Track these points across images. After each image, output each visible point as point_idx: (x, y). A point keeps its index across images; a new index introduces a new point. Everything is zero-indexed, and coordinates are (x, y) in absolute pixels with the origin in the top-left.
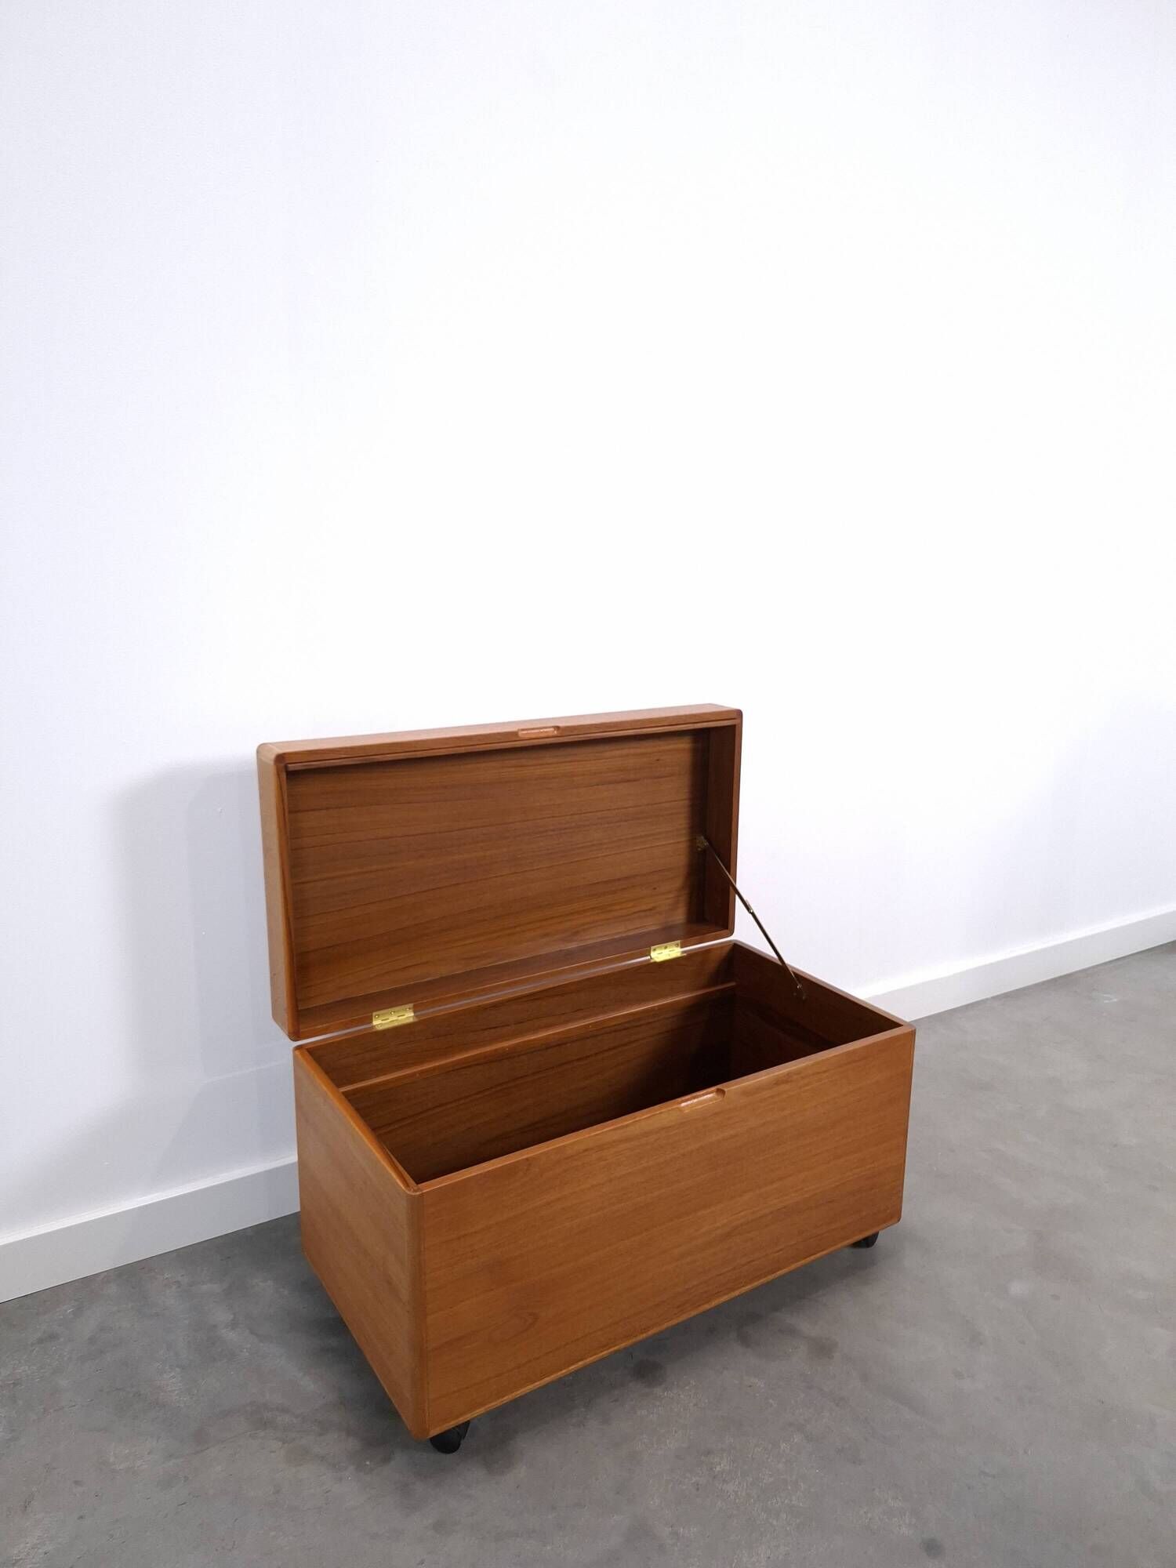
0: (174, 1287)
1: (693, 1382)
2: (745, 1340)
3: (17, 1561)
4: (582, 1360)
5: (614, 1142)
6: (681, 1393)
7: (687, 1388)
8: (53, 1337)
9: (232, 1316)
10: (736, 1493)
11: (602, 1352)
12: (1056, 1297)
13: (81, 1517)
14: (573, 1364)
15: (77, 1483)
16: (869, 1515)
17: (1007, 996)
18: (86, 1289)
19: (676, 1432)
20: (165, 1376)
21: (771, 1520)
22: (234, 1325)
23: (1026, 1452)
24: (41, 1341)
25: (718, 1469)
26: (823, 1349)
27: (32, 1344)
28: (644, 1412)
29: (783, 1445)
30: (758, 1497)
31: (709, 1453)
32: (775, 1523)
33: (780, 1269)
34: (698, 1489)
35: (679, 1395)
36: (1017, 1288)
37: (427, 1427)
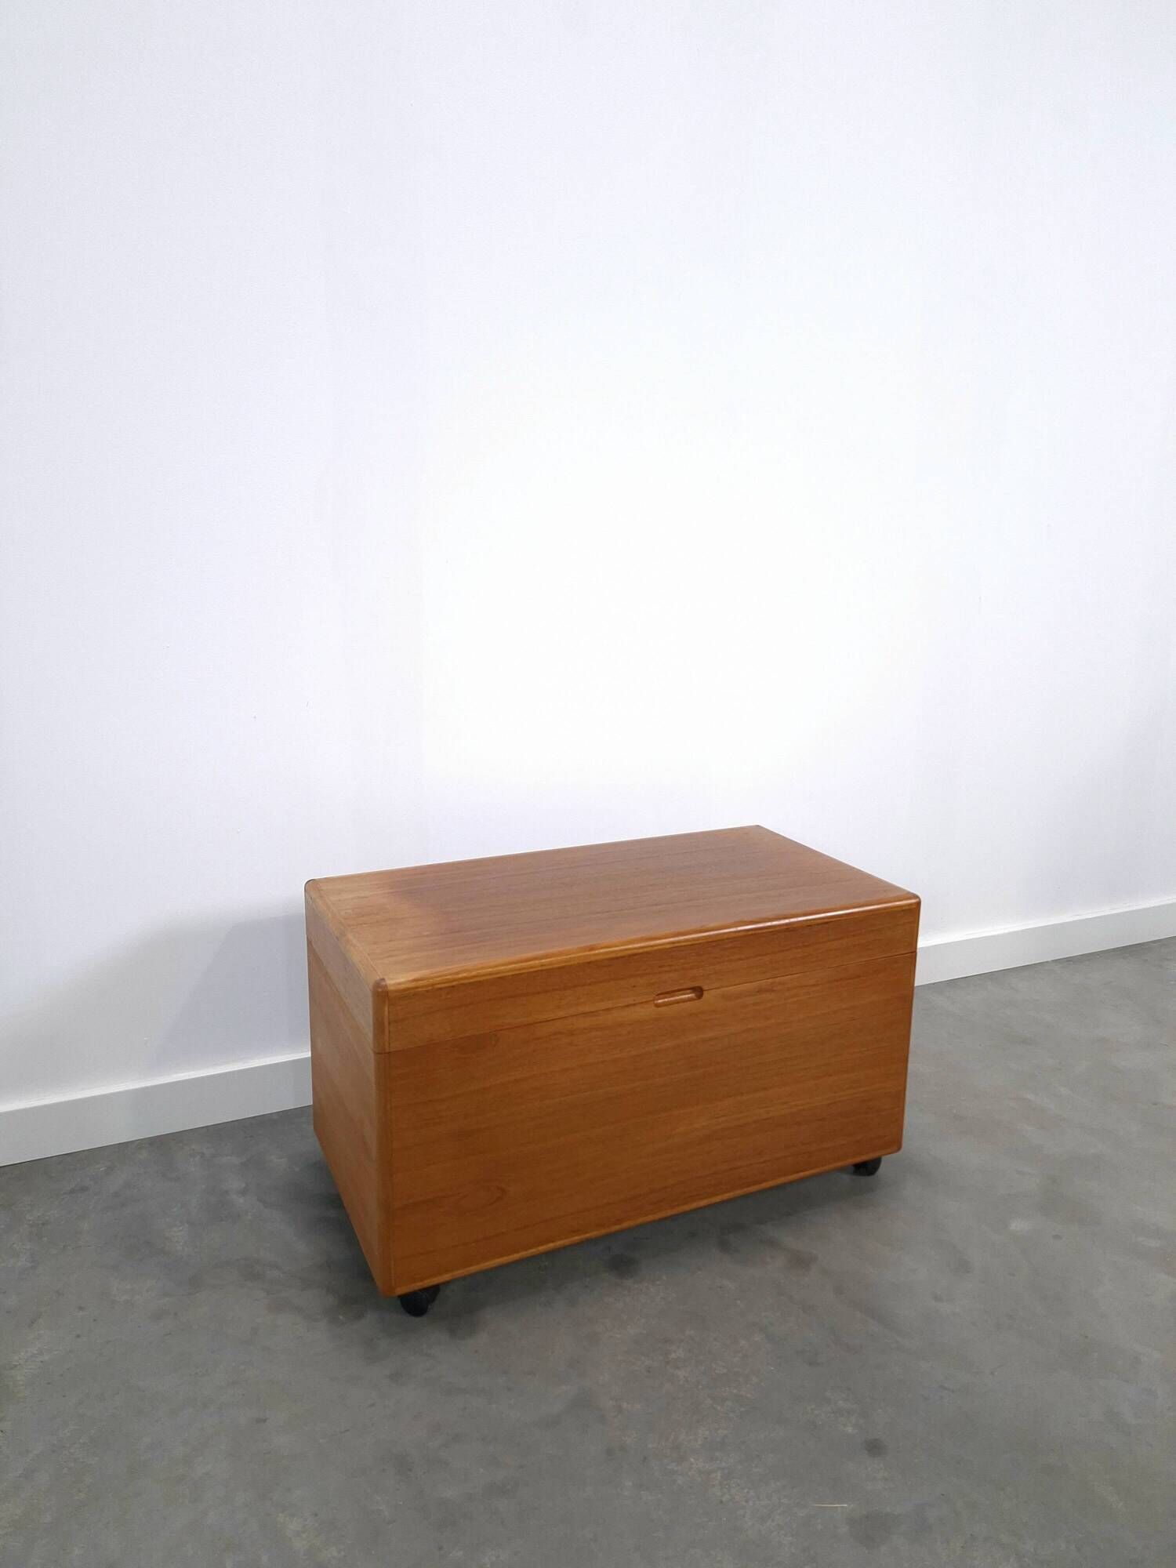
0: (198, 1157)
1: (664, 1278)
2: (724, 1246)
3: (16, 1366)
5: (585, 1029)
6: (650, 1286)
8: (84, 1189)
9: (244, 1185)
10: (686, 1378)
12: (1057, 1237)
13: (78, 1336)
15: (81, 1308)
16: (816, 1412)
17: (1069, 960)
18: (121, 1152)
19: (638, 1320)
20: (175, 1229)
21: (715, 1406)
22: (243, 1192)
23: (992, 1373)
24: (72, 1192)
25: (673, 1356)
26: (801, 1262)
27: (65, 1193)
28: (611, 1300)
29: (743, 1342)
30: (708, 1384)
31: (667, 1341)
33: (765, 1181)
34: (649, 1371)
35: (649, 1288)
36: (1018, 1225)
37: (393, 1284)
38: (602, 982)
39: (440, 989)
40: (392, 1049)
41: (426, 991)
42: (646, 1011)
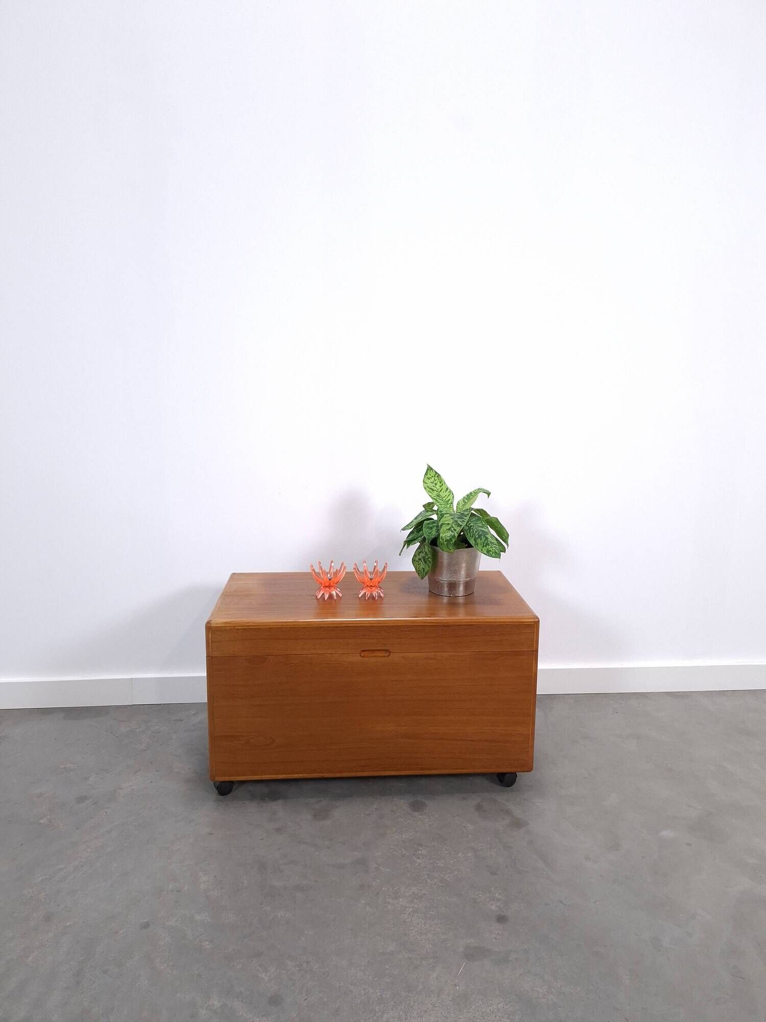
7: (432, 817)
23: (595, 902)
25: (420, 852)
28: (402, 820)
29: (461, 855)
31: (420, 845)
35: (425, 819)
37: (214, 774)
38: (329, 638)
39: (238, 629)
40: (213, 656)
41: (231, 629)
42: (355, 658)
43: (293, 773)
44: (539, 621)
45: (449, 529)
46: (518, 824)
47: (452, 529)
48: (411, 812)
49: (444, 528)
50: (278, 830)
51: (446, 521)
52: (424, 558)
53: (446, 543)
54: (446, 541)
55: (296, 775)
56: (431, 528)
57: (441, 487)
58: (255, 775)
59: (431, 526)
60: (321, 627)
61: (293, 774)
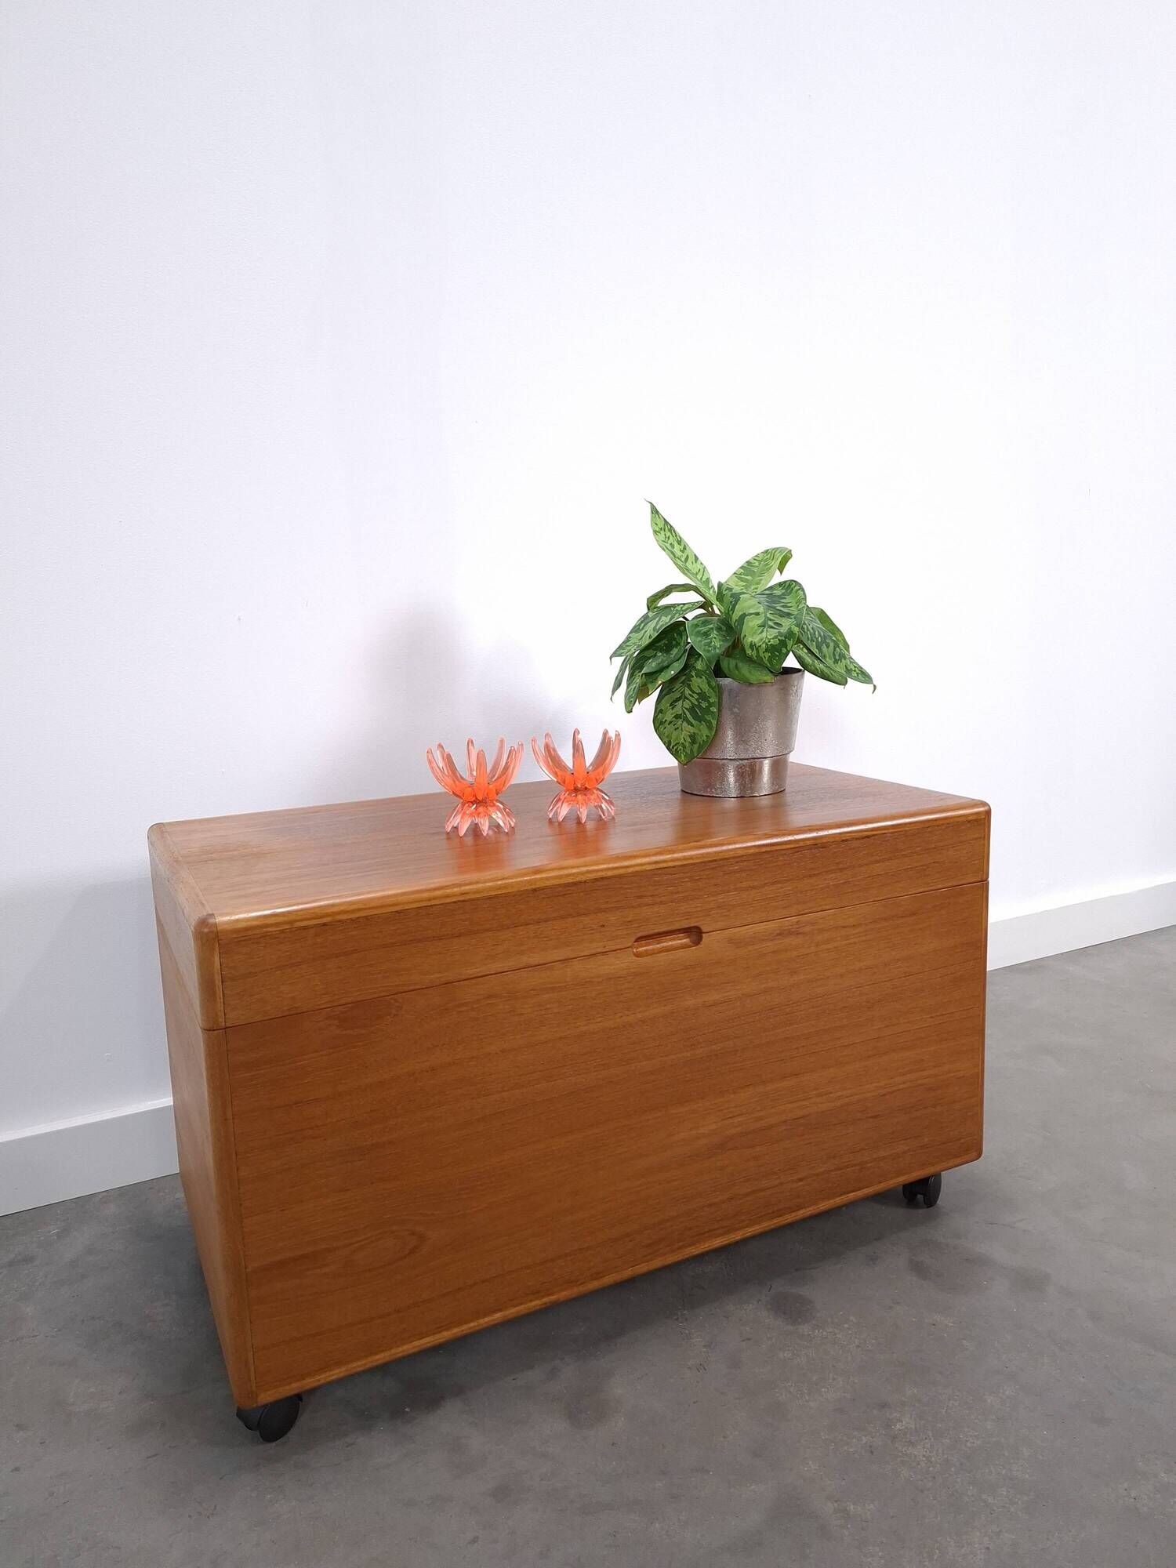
4: (500, 1310)
5: (534, 989)
6: (836, 1331)
7: (846, 1326)
10: (928, 1459)
11: (531, 1301)
14: (485, 1316)
16: (1133, 1494)
19: (834, 1379)
21: (984, 1497)
25: (899, 1426)
28: (788, 1355)
29: (990, 1398)
30: (961, 1464)
31: (883, 1406)
32: (990, 1500)
34: (872, 1452)
35: (835, 1334)
37: (254, 1388)
38: (555, 919)
39: (305, 928)
40: (228, 1025)
41: (282, 931)
42: (621, 963)
43: (478, 1315)
44: (988, 813)
45: (763, 626)
46: (1030, 1283)
47: (770, 623)
48: (790, 1328)
49: (752, 623)
50: (503, 1493)
51: (750, 608)
52: (692, 710)
53: (768, 655)
54: (766, 650)
55: (486, 1319)
56: (706, 634)
57: (683, 552)
58: (376, 1354)
59: (704, 629)
60: (535, 890)
61: (478, 1318)
